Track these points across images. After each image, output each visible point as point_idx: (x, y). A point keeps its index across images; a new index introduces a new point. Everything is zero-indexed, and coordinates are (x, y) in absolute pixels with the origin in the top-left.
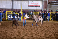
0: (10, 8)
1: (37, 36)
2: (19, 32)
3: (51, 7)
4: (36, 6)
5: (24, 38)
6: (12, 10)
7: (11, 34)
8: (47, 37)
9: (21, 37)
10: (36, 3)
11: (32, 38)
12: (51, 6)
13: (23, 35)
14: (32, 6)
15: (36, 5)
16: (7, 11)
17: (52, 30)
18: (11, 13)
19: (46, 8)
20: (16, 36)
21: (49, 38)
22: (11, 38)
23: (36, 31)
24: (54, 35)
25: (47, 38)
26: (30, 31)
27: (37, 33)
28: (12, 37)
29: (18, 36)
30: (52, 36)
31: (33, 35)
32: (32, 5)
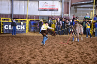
0: (8, 12)
1: (53, 59)
2: (23, 53)
3: (76, 12)
4: (52, 10)
5: (30, 62)
6: (11, 16)
7: (9, 55)
8: (69, 61)
9: (26, 61)
10: (51, 5)
11: (44, 62)
12: (76, 10)
13: (29, 58)
14: (45, 10)
15: (51, 7)
16: (2, 19)
17: (77, 49)
18: (10, 21)
19: (68, 13)
20: (17, 60)
21: (72, 62)
22: (9, 62)
23: (50, 51)
24: (81, 57)
25: (69, 63)
26: (41, 52)
27: (53, 53)
28: (11, 61)
29: (20, 58)
30: (77, 60)
31: (45, 58)
32: (44, 7)
